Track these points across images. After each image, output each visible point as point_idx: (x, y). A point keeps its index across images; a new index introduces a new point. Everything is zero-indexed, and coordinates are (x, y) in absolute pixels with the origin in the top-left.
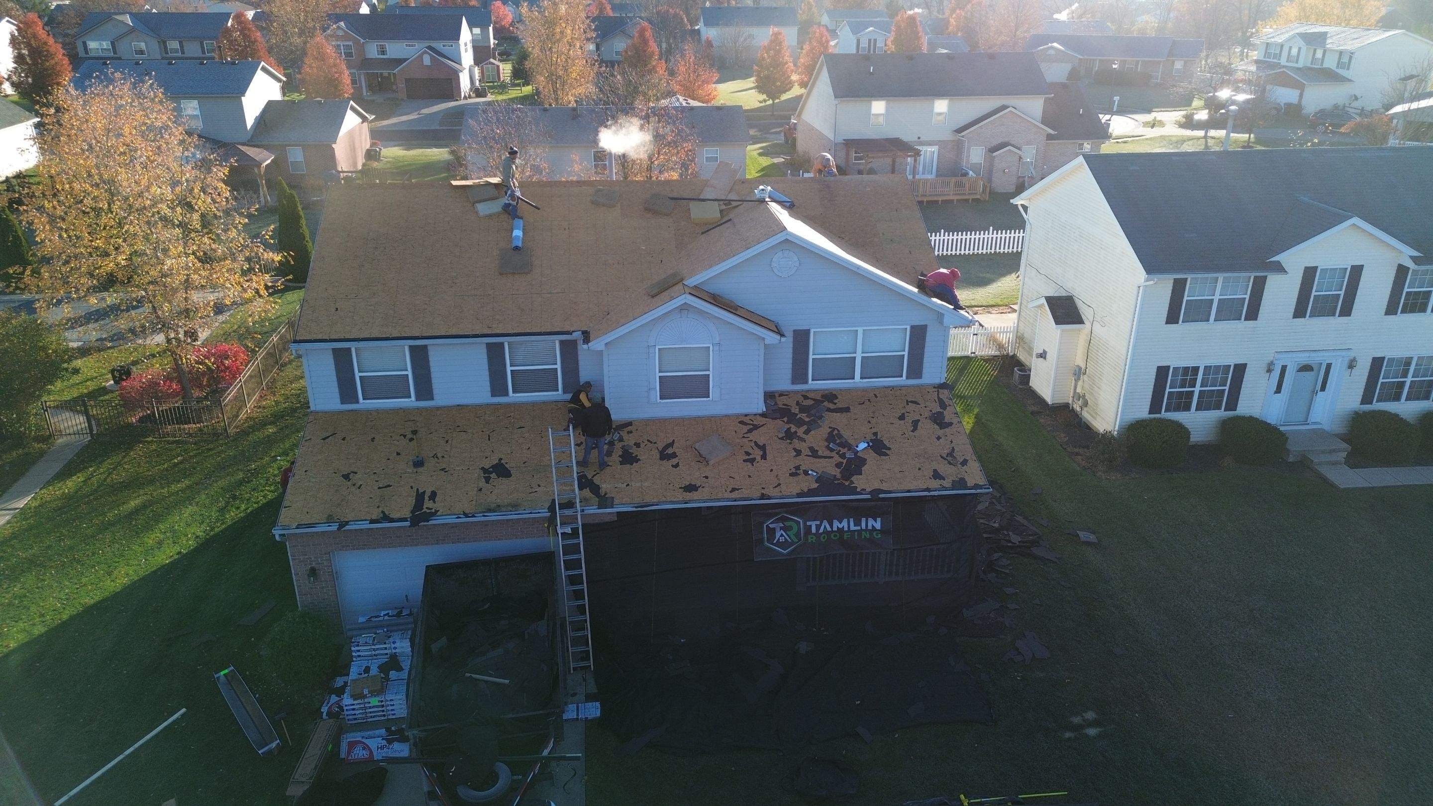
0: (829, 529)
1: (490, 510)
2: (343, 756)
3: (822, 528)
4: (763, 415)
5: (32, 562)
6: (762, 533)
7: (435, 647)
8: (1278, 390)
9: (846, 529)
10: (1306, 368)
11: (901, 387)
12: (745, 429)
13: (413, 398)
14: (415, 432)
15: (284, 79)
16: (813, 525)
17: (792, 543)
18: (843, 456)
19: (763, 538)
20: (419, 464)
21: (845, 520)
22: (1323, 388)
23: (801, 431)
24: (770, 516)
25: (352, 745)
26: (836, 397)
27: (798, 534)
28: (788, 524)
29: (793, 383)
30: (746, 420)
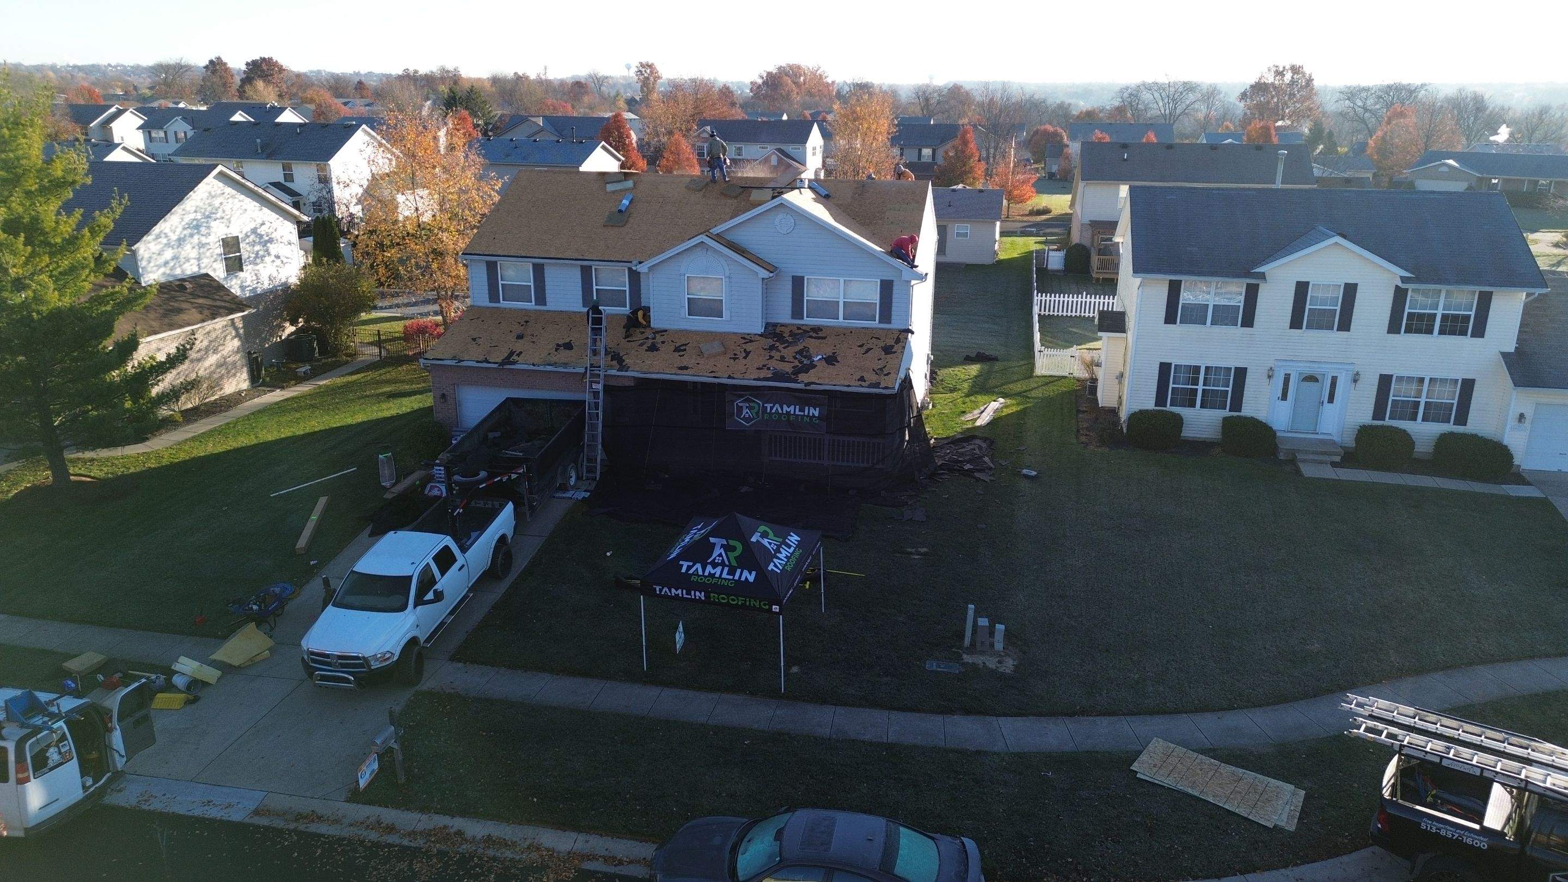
0: (780, 411)
1: (549, 365)
2: (426, 492)
3: (775, 409)
4: (761, 335)
5: (312, 406)
6: (734, 409)
7: (491, 435)
8: (1284, 397)
9: (792, 413)
10: (1311, 378)
11: (873, 329)
12: (744, 341)
13: (533, 303)
14: (527, 322)
15: (623, 159)
16: (768, 406)
17: (754, 419)
18: (801, 362)
19: (734, 413)
20: (520, 337)
21: (793, 407)
22: (1331, 399)
23: (781, 347)
24: (740, 396)
25: (432, 488)
26: (822, 330)
27: (757, 413)
28: (752, 404)
29: (792, 318)
30: (748, 337)
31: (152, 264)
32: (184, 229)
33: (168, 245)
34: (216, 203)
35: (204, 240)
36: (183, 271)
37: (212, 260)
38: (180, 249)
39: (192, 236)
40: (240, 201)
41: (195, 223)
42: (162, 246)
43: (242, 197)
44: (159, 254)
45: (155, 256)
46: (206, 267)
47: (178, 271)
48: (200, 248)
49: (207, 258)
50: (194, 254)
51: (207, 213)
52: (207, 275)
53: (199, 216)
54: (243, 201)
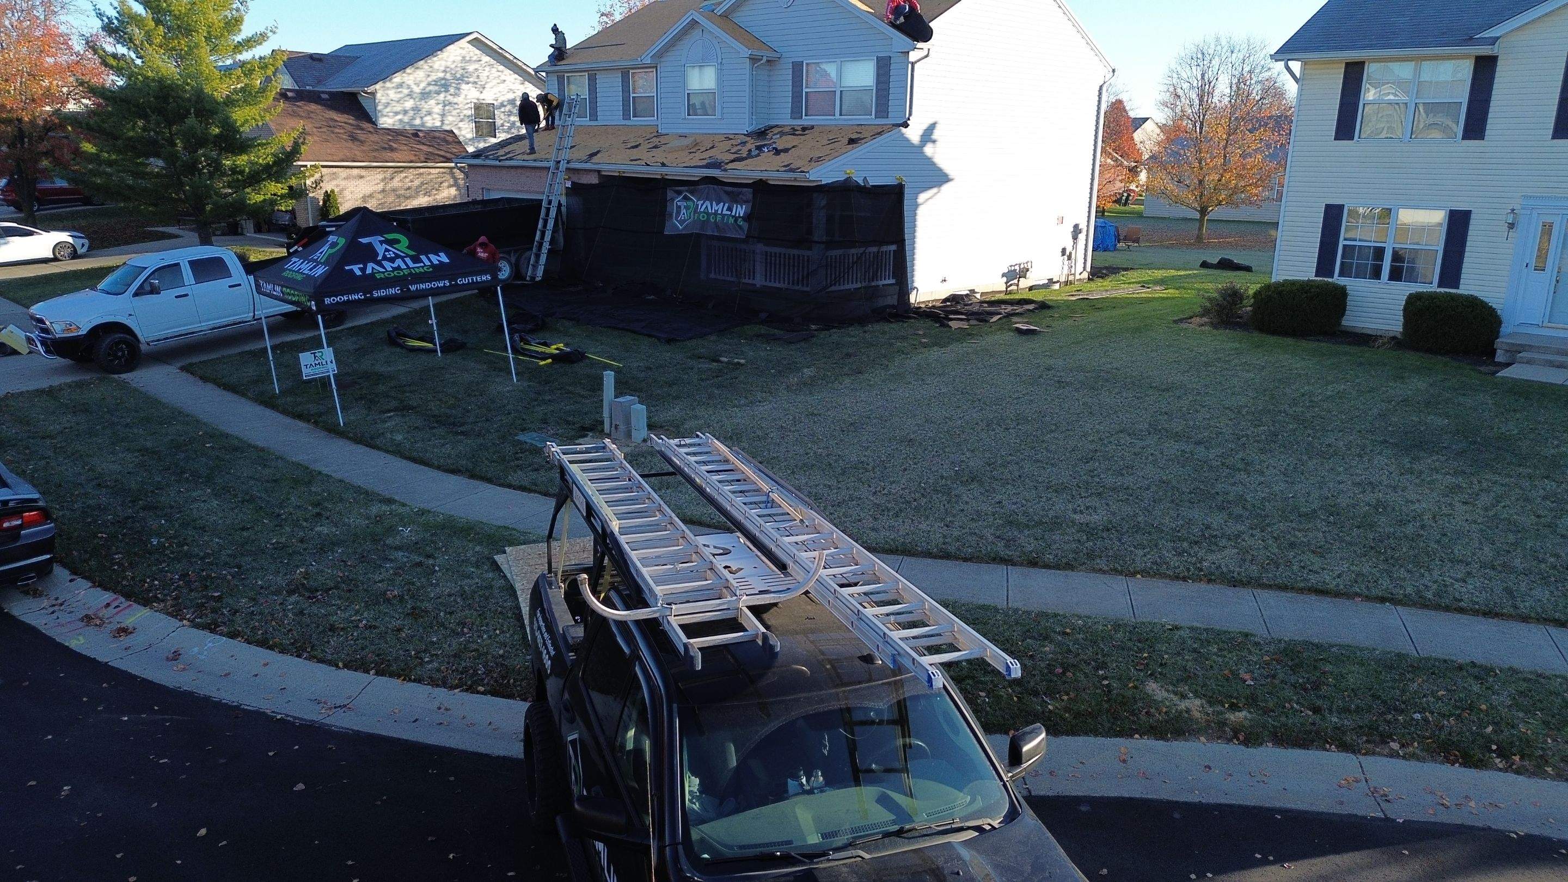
11: (867, 125)
31: (388, 109)
32: (429, 84)
33: (410, 95)
34: (471, 68)
35: (450, 98)
36: (423, 124)
37: (459, 119)
38: (423, 102)
39: (438, 93)
40: (498, 71)
41: (443, 82)
42: (401, 95)
43: (501, 68)
44: (398, 102)
45: (394, 104)
46: (450, 124)
47: (417, 122)
48: (445, 106)
49: (452, 116)
50: (437, 109)
51: (458, 76)
52: (452, 132)
53: (448, 76)
54: (502, 72)
